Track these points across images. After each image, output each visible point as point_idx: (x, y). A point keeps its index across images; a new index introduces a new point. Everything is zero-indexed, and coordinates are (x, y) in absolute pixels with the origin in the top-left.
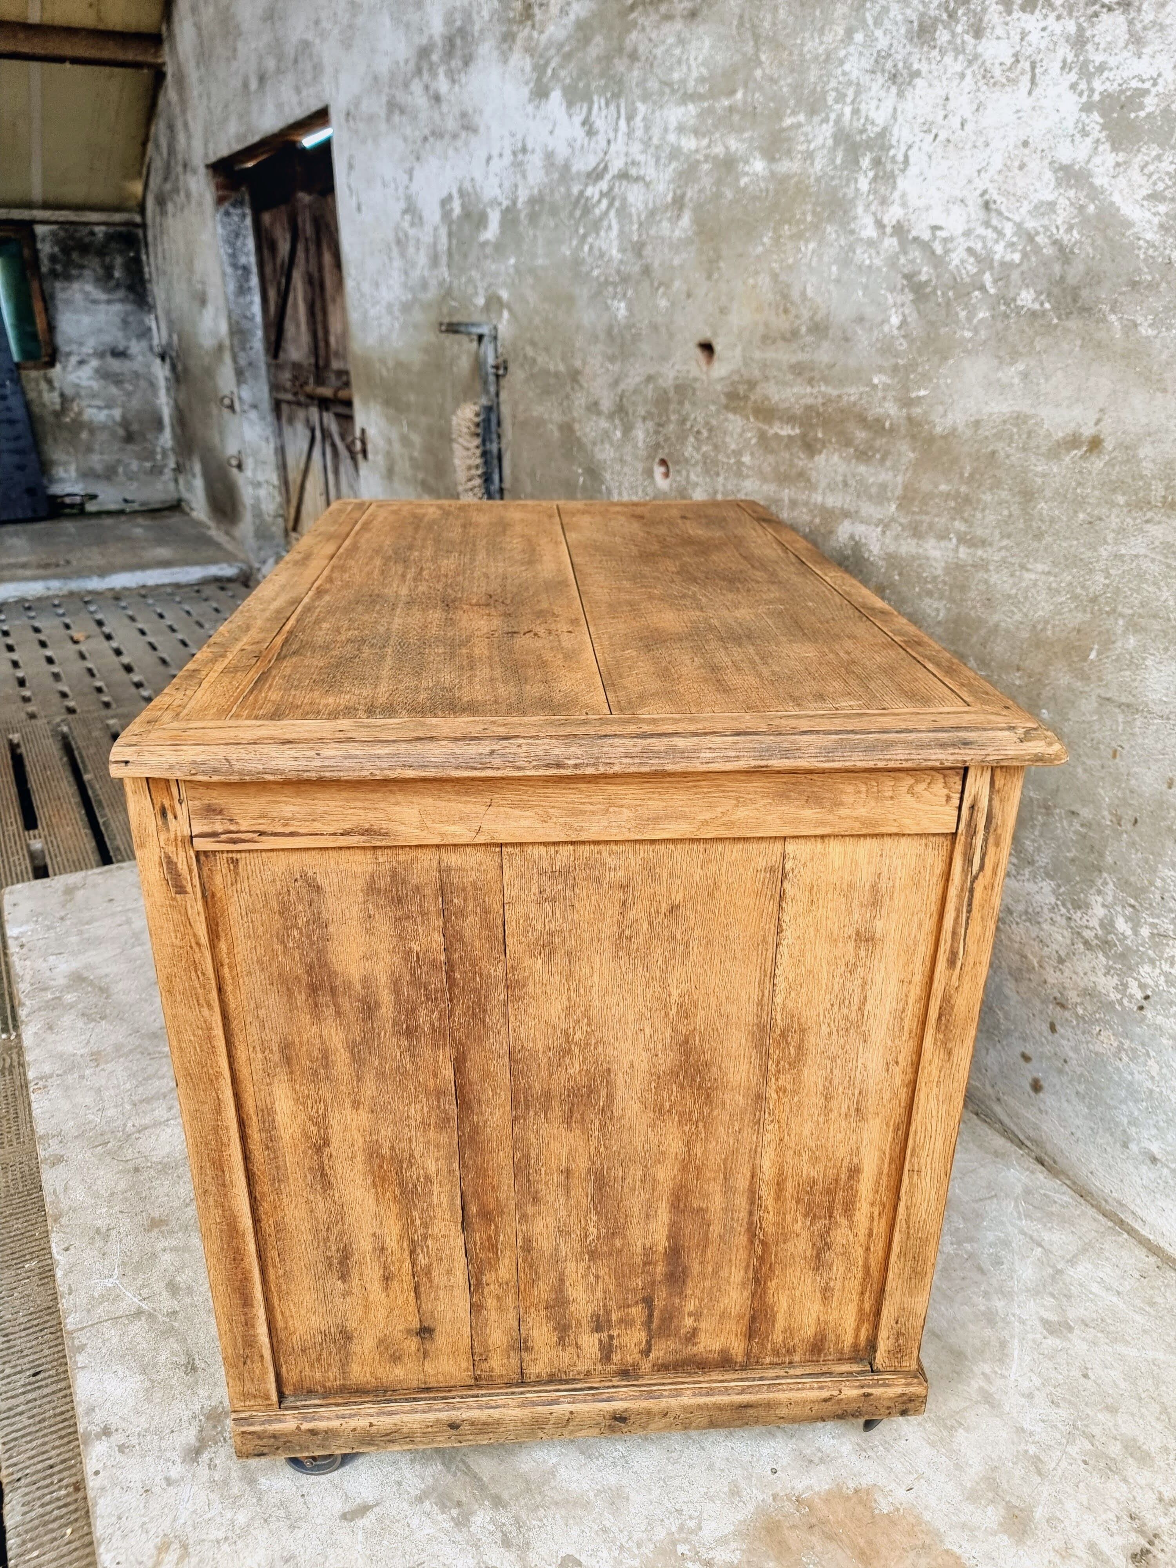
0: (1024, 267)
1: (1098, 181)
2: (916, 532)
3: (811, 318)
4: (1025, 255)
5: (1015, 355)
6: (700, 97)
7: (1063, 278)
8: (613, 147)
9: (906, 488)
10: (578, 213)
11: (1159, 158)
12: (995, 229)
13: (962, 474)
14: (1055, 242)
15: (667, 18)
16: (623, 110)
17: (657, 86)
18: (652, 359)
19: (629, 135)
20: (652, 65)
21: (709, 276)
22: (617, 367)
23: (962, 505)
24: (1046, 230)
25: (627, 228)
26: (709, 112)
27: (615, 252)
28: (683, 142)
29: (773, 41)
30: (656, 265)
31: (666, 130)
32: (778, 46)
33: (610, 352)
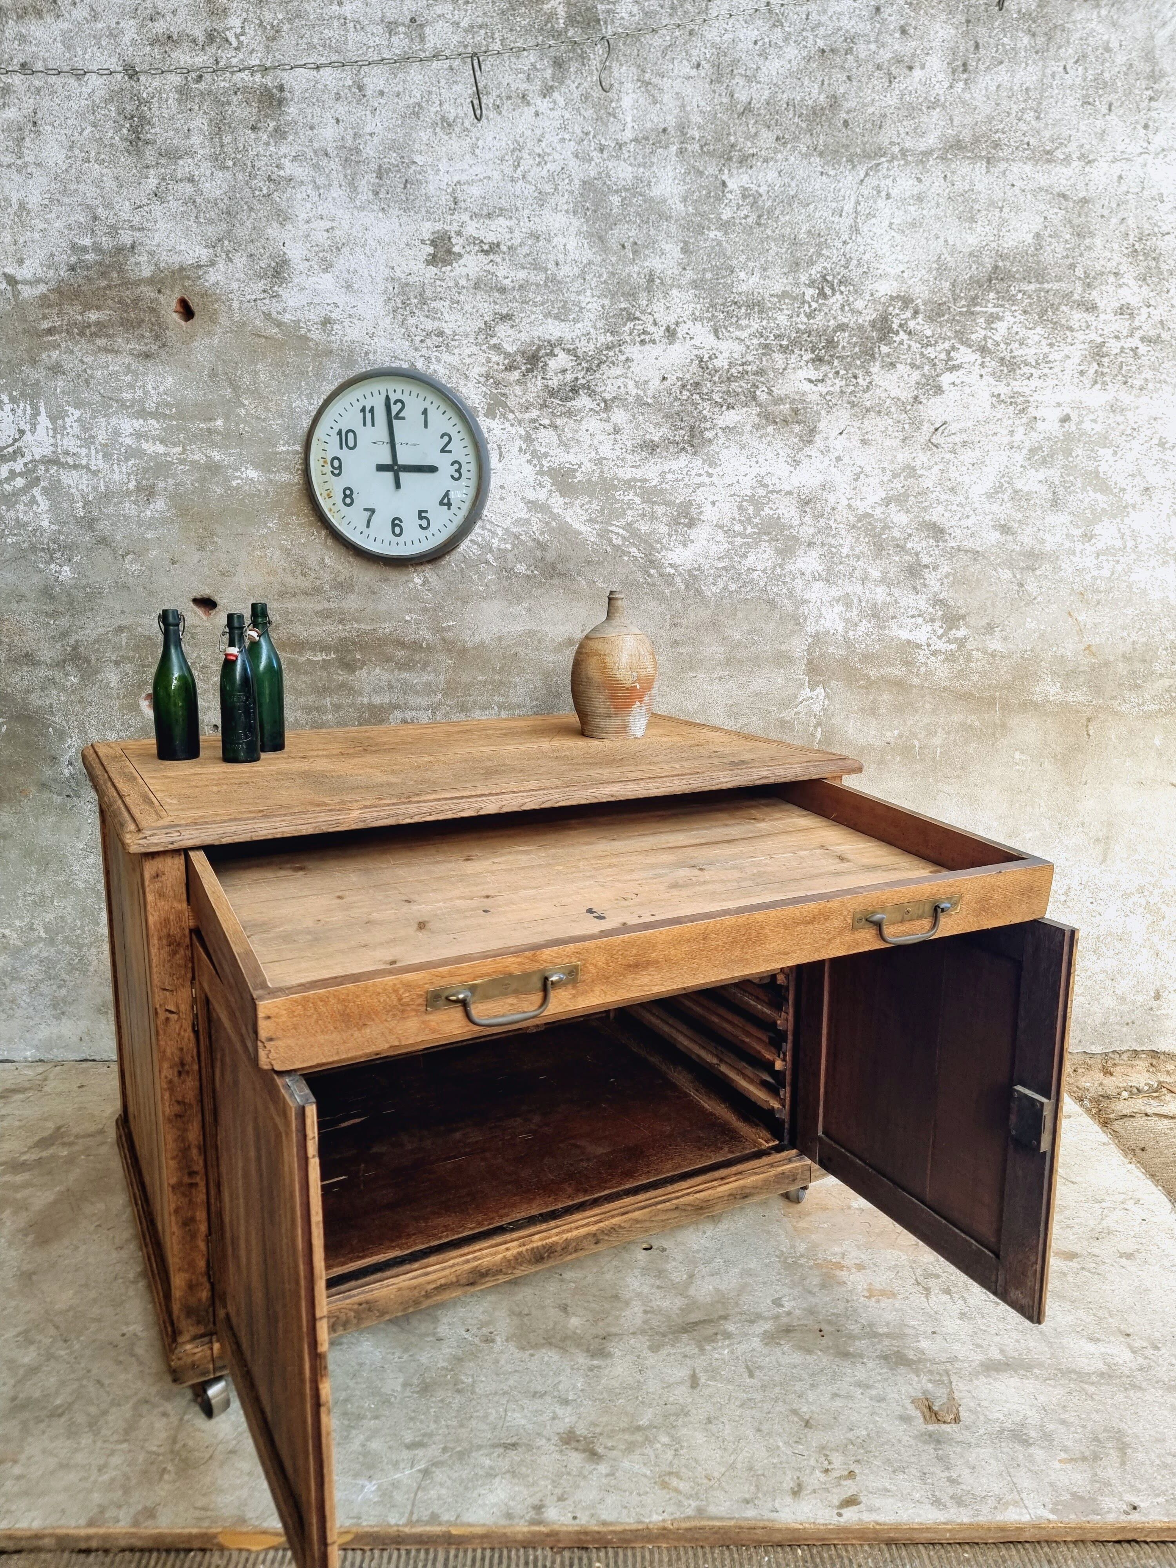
0: (516, 551)
1: (555, 511)
2: (463, 708)
3: (334, 579)
4: (514, 545)
5: (519, 599)
6: (165, 416)
7: (543, 559)
8: (28, 436)
9: (448, 682)
11: (590, 502)
12: (490, 530)
13: (494, 669)
14: (534, 540)
15: (106, 350)
16: (42, 409)
17: (97, 398)
18: (123, 612)
19: (57, 430)
20: (87, 381)
21: (201, 548)
22: (64, 622)
23: (498, 686)
24: (526, 533)
25: (65, 505)
26: (179, 429)
27: (45, 524)
28: (145, 446)
29: (256, 393)
30: (119, 537)
31: (117, 433)
32: (261, 397)
33: (49, 608)
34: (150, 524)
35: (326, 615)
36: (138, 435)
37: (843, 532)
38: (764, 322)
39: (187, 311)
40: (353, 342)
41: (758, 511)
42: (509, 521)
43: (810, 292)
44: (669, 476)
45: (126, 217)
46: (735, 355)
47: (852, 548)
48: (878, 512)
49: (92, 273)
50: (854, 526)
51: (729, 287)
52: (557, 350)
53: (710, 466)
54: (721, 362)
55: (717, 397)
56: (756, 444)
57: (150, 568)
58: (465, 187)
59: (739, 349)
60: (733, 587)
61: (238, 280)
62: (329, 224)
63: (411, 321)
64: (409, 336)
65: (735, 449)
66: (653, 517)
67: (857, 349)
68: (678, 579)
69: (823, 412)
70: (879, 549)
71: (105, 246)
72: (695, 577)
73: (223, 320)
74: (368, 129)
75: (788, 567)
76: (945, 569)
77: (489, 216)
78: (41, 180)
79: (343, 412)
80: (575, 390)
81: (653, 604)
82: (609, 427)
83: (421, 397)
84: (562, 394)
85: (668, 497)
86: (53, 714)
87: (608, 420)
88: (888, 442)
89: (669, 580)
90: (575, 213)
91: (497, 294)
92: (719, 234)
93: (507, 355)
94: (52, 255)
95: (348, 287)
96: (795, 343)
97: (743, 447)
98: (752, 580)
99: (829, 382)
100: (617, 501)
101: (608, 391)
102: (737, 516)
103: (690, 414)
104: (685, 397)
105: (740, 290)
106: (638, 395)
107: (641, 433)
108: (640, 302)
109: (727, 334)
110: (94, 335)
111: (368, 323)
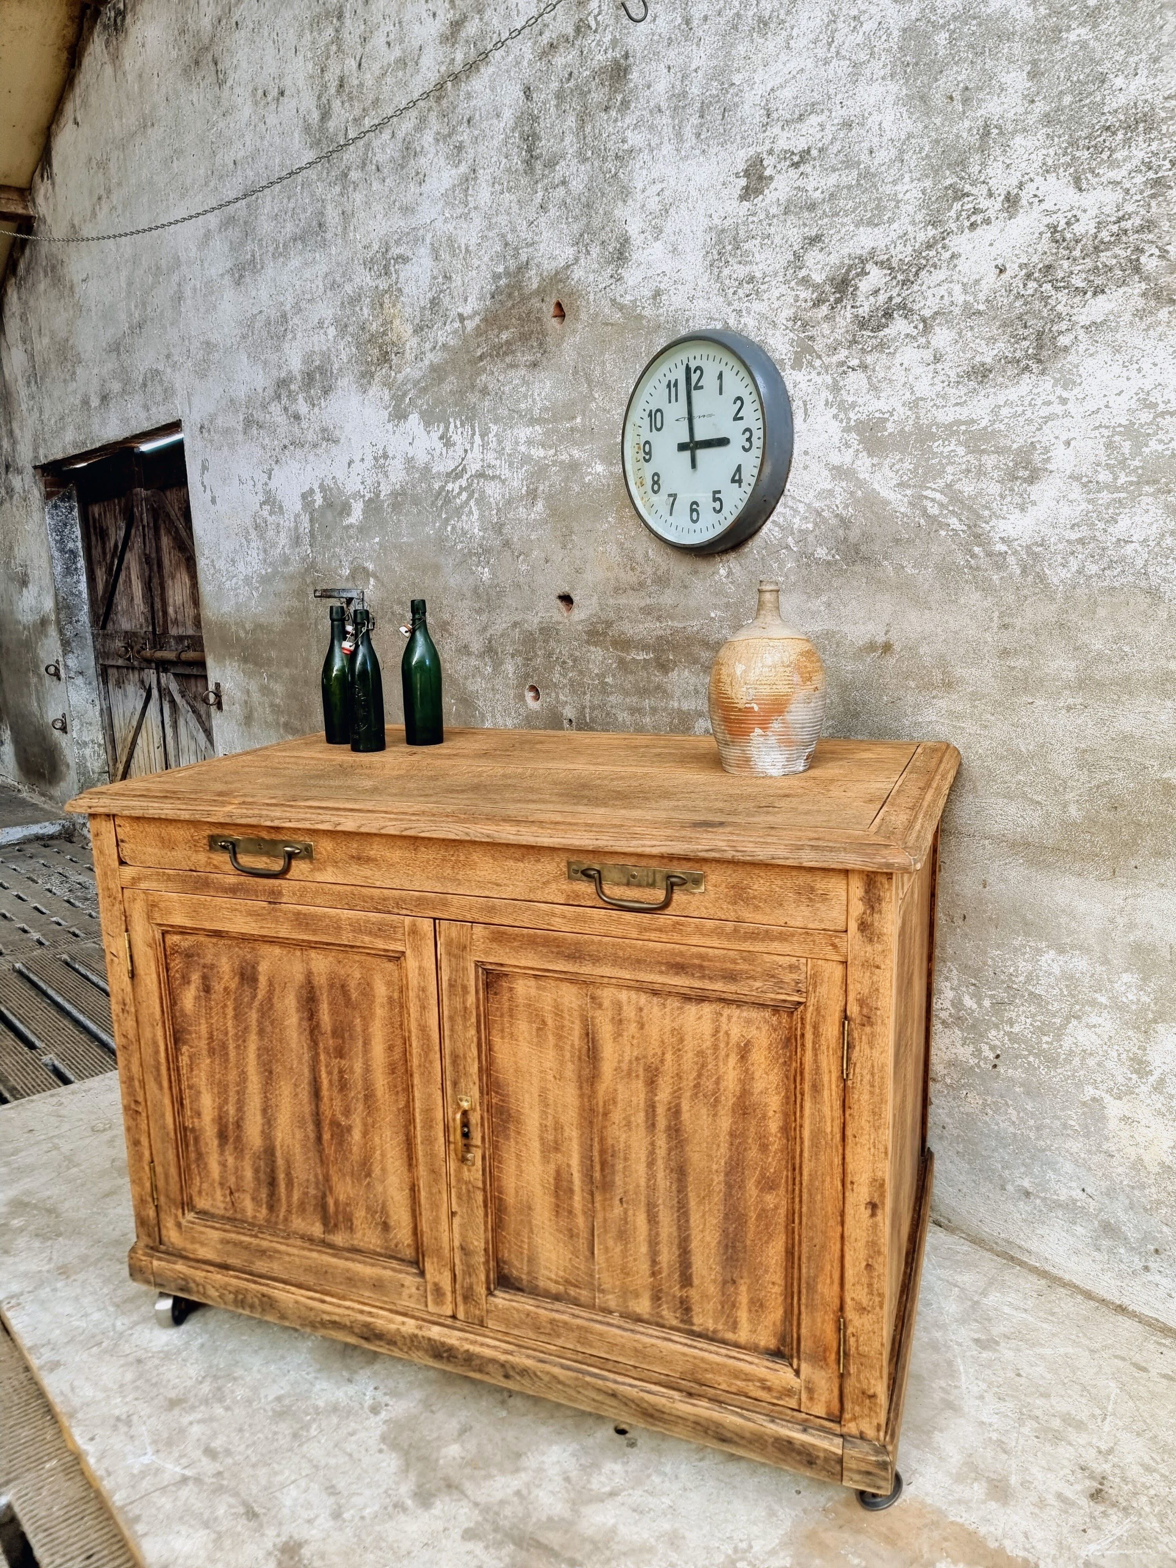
0: (817, 532)
1: (861, 476)
3: (655, 573)
4: (816, 524)
5: (819, 591)
6: (546, 421)
7: (846, 539)
8: (469, 455)
10: (440, 503)
11: (901, 460)
12: (792, 508)
14: (837, 516)
15: (512, 366)
16: (477, 429)
17: (506, 412)
18: (517, 609)
19: (484, 446)
20: (501, 397)
21: (564, 546)
22: (484, 617)
24: (829, 507)
25: (487, 513)
26: (553, 431)
27: (476, 531)
28: (532, 452)
29: (603, 384)
30: (516, 539)
31: (517, 443)
32: (608, 387)
33: (477, 606)
34: (533, 526)
35: (647, 611)
36: (530, 442)
38: (1155, 145)
39: (560, 312)
40: (676, 310)
41: (1138, 447)
42: (812, 495)
44: (1005, 412)
45: (523, 235)
46: (1106, 210)
49: (504, 297)
51: (1097, 108)
52: (868, 267)
53: (1065, 387)
54: (1084, 226)
55: (1078, 281)
56: (1138, 341)
58: (777, 93)
60: (1093, 569)
61: (594, 271)
62: (658, 187)
63: (726, 272)
64: (723, 291)
65: (1104, 355)
66: (981, 472)
68: (1011, 560)
71: (511, 268)
72: (1036, 556)
73: (583, 315)
74: (693, 67)
77: (801, 118)
78: (478, 221)
79: (653, 391)
80: (888, 315)
81: (977, 595)
82: (928, 355)
83: (717, 360)
84: (874, 323)
85: (1003, 442)
86: (478, 699)
87: (927, 346)
89: (999, 561)
90: (893, 76)
91: (806, 214)
92: (1082, 31)
93: (816, 287)
94: (482, 288)
95: (674, 250)
97: (1117, 350)
98: (1123, 559)
100: (935, 455)
101: (928, 305)
102: (1103, 459)
103: (1038, 315)
104: (1030, 292)
105: (1115, 106)
106: (966, 302)
107: (969, 356)
108: (971, 170)
109: (1094, 181)
110: (506, 354)
111: (689, 286)
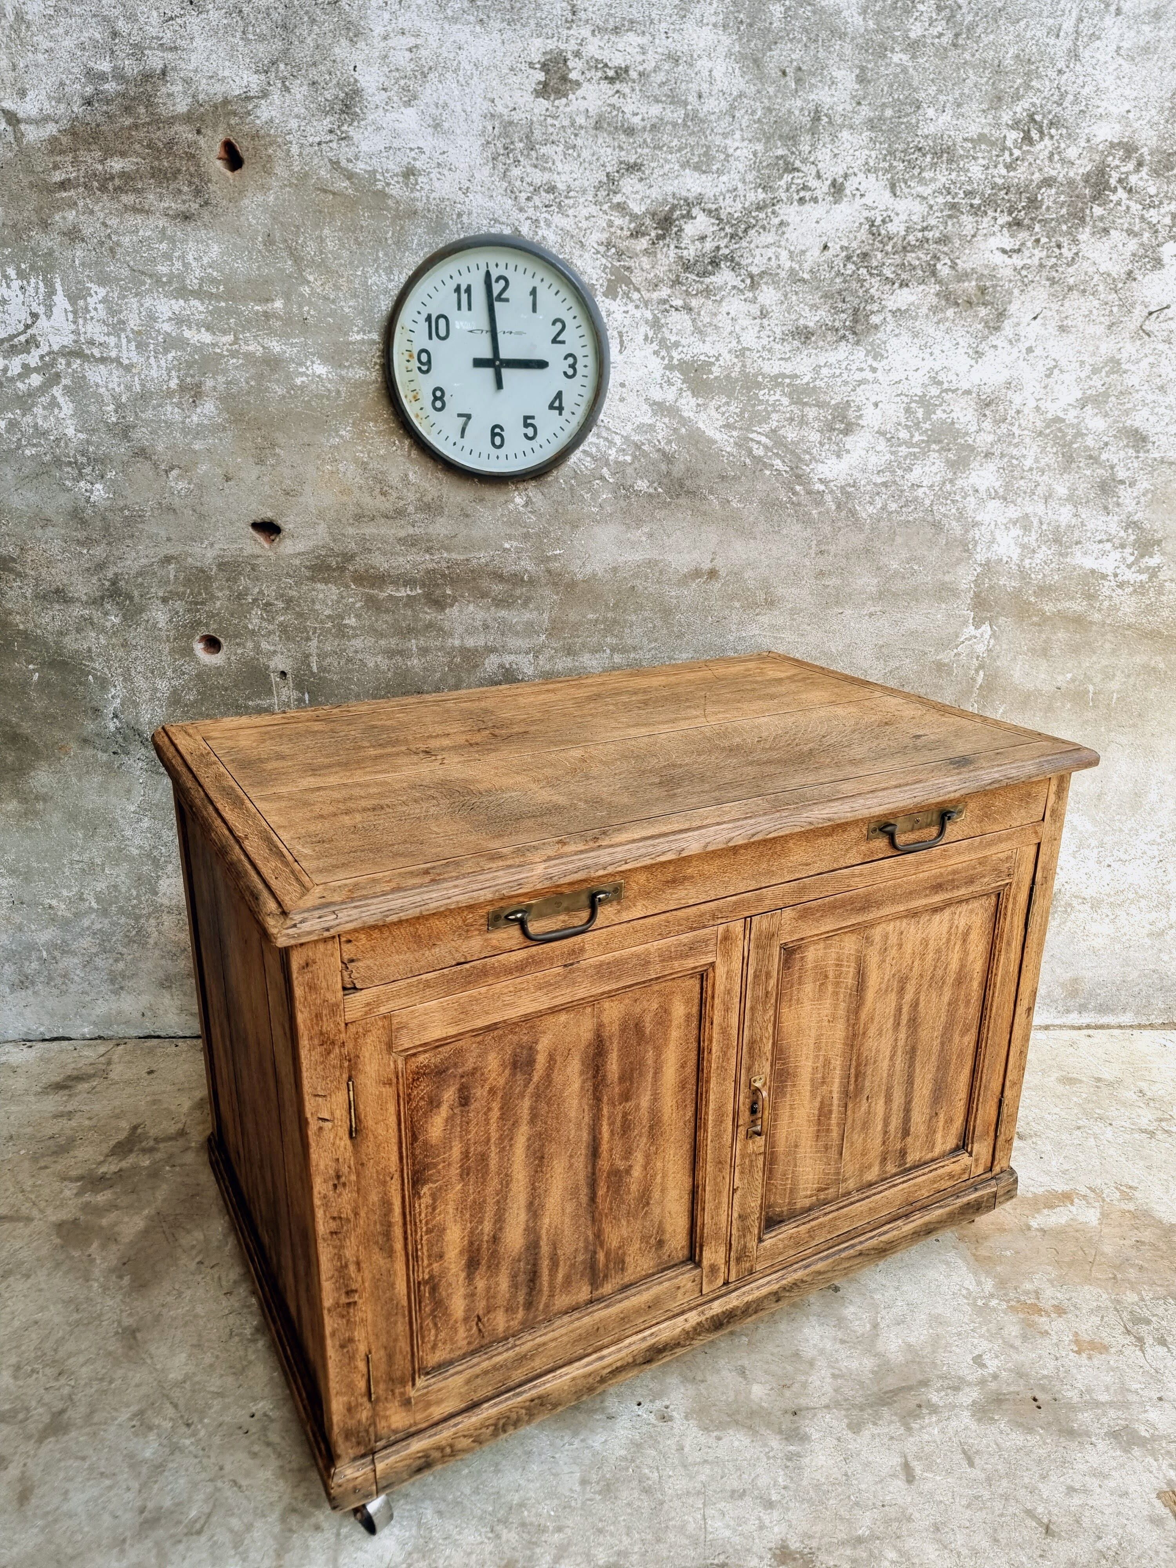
0: (637, 465)
1: (685, 414)
2: (570, 651)
3: (419, 500)
4: (635, 457)
5: (639, 522)
6: (211, 296)
7: (669, 473)
8: (42, 322)
9: (553, 621)
11: (727, 404)
12: (606, 439)
13: (607, 605)
14: (659, 450)
15: (136, 210)
16: (58, 286)
17: (125, 272)
18: (169, 539)
19: (78, 313)
20: (112, 250)
21: (261, 462)
22: (99, 551)
23: (611, 626)
24: (650, 442)
25: (93, 408)
26: (229, 312)
27: (70, 432)
28: (187, 334)
29: (323, 267)
30: (160, 448)
31: (152, 317)
32: (329, 271)
33: (81, 535)
34: (199, 432)
35: (411, 542)
36: (179, 320)
37: (1027, 440)
38: (954, 175)
39: (234, 158)
40: (442, 200)
41: (928, 414)
42: (629, 427)
43: (1013, 136)
44: (825, 371)
45: (153, 31)
46: (915, 218)
47: (1037, 460)
48: (1071, 416)
49: (113, 108)
50: (1041, 433)
51: (913, 128)
52: (695, 211)
53: (875, 358)
54: (896, 227)
55: (888, 272)
56: (931, 331)
57: (200, 486)
59: (919, 209)
60: (893, 506)
61: (297, 116)
62: (412, 41)
63: (516, 172)
64: (511, 192)
65: (906, 337)
66: (803, 422)
67: (1064, 211)
68: (828, 498)
69: (1016, 292)
70: (1068, 461)
71: (128, 72)
72: (848, 495)
73: (279, 169)
75: (959, 483)
76: (1144, 484)
77: (616, 30)
79: (433, 292)
80: (715, 263)
81: (799, 527)
82: (755, 310)
83: (529, 273)
84: (699, 268)
85: (822, 397)
86: (92, 659)
87: (754, 301)
88: (1091, 329)
89: (817, 498)
90: (725, 27)
91: (623, 137)
92: (905, 57)
93: (634, 217)
94: (62, 84)
95: (437, 126)
96: (990, 202)
97: (916, 335)
98: (916, 499)
99: (1027, 253)
100: (761, 402)
101: (756, 263)
102: (903, 420)
103: (854, 293)
104: (849, 272)
105: (926, 132)
106: (792, 269)
107: (793, 317)
108: (801, 147)
109: (906, 190)
110: (118, 189)
111: (462, 176)
